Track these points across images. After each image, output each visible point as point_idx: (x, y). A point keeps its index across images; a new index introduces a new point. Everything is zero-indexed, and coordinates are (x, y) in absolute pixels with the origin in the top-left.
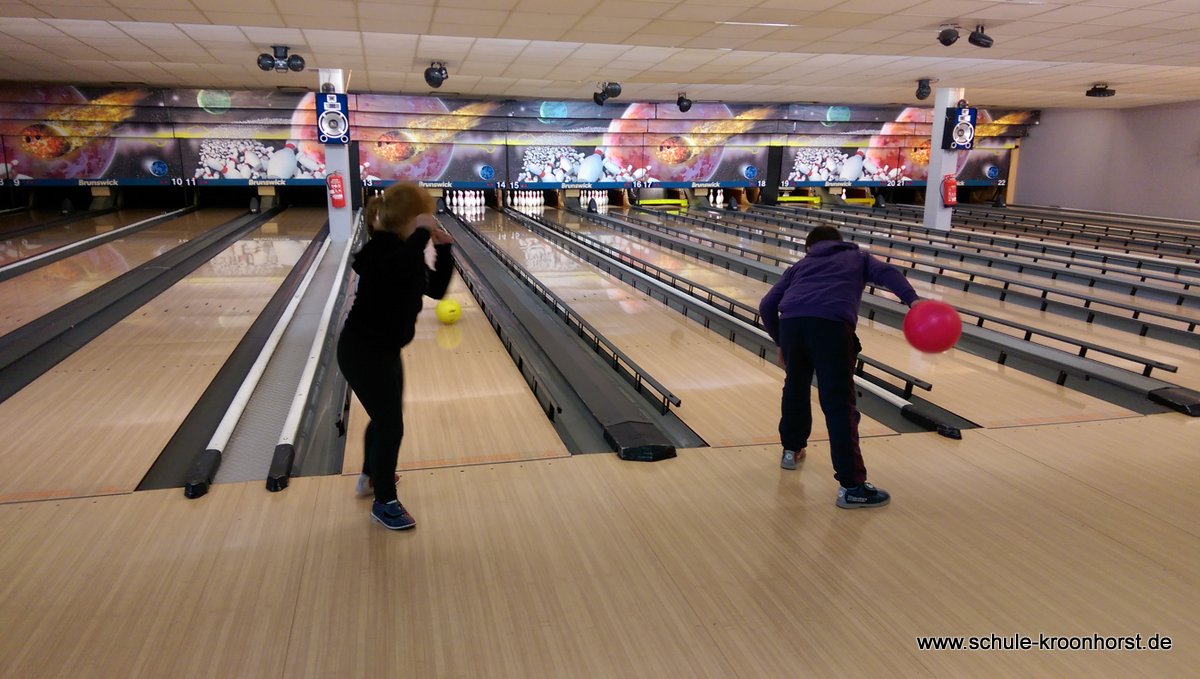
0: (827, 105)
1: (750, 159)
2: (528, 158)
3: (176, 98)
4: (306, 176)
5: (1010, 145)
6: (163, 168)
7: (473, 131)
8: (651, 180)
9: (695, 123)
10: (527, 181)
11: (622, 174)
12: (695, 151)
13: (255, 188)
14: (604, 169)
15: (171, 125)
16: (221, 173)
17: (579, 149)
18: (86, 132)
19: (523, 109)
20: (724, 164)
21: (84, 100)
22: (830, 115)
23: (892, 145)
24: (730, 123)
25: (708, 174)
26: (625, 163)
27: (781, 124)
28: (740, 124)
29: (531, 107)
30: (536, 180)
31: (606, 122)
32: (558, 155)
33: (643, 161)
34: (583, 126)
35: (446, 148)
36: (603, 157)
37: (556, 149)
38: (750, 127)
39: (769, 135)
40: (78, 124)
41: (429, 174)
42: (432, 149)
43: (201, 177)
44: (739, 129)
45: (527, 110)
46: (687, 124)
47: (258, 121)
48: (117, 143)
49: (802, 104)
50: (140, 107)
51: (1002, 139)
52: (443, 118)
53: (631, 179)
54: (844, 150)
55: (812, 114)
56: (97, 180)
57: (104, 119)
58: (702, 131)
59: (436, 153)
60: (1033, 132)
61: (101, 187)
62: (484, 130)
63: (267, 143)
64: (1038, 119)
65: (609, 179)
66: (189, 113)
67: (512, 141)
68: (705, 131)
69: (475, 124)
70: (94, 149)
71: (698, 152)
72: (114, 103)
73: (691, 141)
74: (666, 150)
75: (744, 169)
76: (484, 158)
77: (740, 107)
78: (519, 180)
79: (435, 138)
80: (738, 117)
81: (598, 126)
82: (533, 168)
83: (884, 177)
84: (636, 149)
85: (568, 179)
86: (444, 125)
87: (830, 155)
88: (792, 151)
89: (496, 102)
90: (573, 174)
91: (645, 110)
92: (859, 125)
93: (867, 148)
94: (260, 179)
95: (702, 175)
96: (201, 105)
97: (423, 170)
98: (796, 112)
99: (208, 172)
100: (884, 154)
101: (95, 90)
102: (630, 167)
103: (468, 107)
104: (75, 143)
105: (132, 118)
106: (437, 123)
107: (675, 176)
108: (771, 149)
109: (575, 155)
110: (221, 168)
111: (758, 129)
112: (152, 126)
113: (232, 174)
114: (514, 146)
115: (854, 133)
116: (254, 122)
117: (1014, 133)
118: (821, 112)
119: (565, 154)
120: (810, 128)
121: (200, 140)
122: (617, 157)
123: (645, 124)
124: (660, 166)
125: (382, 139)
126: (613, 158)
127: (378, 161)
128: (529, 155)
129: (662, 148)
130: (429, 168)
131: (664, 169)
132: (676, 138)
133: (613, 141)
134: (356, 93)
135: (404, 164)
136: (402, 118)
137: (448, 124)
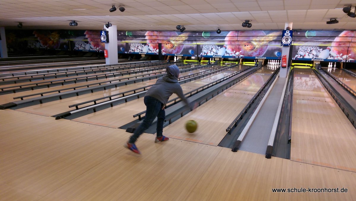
1: (278, 50)
3: (122, 33)
4: (150, 52)
8: (241, 56)
9: (254, 37)
10: (203, 55)
11: (232, 54)
14: (226, 52)
17: (219, 46)
20: (268, 51)
22: (307, 34)
23: (343, 45)
24: (267, 37)
25: (262, 54)
28: (270, 37)
30: (205, 55)
33: (239, 49)
34: (217, 39)
35: (182, 45)
36: (226, 48)
37: (212, 46)
38: (275, 38)
42: (178, 46)
43: (130, 52)
44: (271, 39)
45: (199, 34)
47: (139, 38)
53: (235, 55)
54: (320, 47)
58: (258, 40)
62: (190, 40)
63: (143, 44)
65: (227, 55)
66: (126, 37)
67: (198, 43)
69: (187, 38)
71: (258, 47)
73: (255, 43)
74: (247, 46)
75: (276, 53)
76: (191, 48)
78: (201, 54)
79: (178, 43)
81: (221, 39)
82: (205, 51)
83: (340, 58)
84: (237, 46)
87: (314, 49)
90: (216, 53)
91: (234, 33)
93: (331, 46)
95: (259, 55)
99: (132, 50)
100: (340, 49)
102: (234, 51)
103: (183, 34)
106: (177, 39)
107: (249, 54)
109: (217, 47)
110: (134, 50)
111: (278, 39)
113: (136, 51)
114: (200, 45)
119: (214, 47)
121: (130, 43)
122: (231, 48)
123: (236, 38)
124: (244, 51)
125: (167, 43)
126: (229, 48)
127: (167, 48)
128: (204, 47)
129: (245, 45)
130: (177, 51)
131: (246, 52)
132: (250, 42)
133: (228, 43)
134: (157, 31)
135: (172, 49)
136: (169, 37)
137: (180, 39)
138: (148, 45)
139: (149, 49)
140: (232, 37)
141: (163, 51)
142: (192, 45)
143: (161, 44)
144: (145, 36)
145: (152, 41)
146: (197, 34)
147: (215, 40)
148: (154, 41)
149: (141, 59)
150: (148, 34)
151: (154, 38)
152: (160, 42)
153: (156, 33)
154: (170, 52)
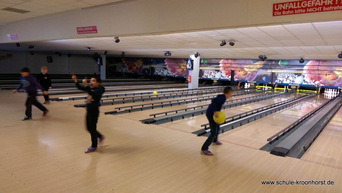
4: (223, 78)
8: (321, 85)
9: (337, 67)
10: (278, 82)
11: (310, 82)
12: (340, 76)
13: (213, 80)
14: (304, 80)
17: (296, 74)
26: (312, 79)
30: (281, 82)
31: (303, 66)
32: (289, 75)
33: (319, 79)
34: (295, 67)
35: (256, 72)
36: (304, 77)
41: (250, 79)
43: (203, 77)
45: (275, 63)
46: (334, 67)
47: (213, 66)
53: (314, 84)
59: (253, 74)
62: (264, 68)
63: (216, 70)
67: (273, 71)
69: (261, 66)
74: (328, 76)
76: (265, 75)
78: (276, 82)
79: (251, 70)
81: (300, 67)
82: (281, 79)
84: (316, 75)
85: (292, 83)
89: (266, 61)
90: (293, 81)
91: (315, 63)
102: (314, 80)
103: (258, 62)
106: (251, 66)
107: (331, 84)
109: (294, 76)
110: (207, 76)
113: (209, 77)
114: (275, 73)
119: (291, 75)
122: (310, 77)
123: (317, 67)
124: (325, 81)
125: (240, 70)
126: (308, 77)
127: (239, 75)
128: (279, 75)
129: (326, 75)
130: (251, 78)
132: (332, 72)
133: (307, 72)
134: (232, 59)
135: (245, 76)
137: (254, 66)
138: (221, 71)
139: (222, 75)
140: (312, 67)
141: (235, 77)
142: (266, 73)
143: (234, 71)
144: (219, 64)
145: (225, 68)
146: (274, 62)
147: (293, 68)
148: (227, 68)
149: (213, 84)
150: (223, 62)
151: (228, 65)
152: (233, 69)
153: (230, 61)
154: (243, 79)
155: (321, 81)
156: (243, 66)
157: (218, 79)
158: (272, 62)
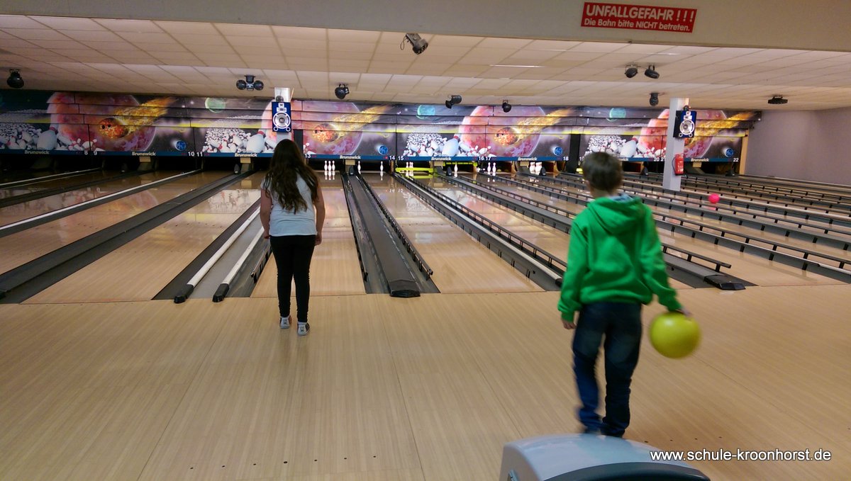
0: (610, 108)
1: (558, 142)
2: (410, 141)
3: (192, 103)
5: (741, 134)
6: (183, 145)
7: (375, 124)
8: (491, 156)
9: (520, 119)
10: (409, 155)
11: (471, 152)
12: (520, 137)
13: (239, 158)
14: (460, 148)
15: (189, 119)
16: (218, 149)
17: (443, 135)
18: (138, 123)
19: (406, 110)
20: (540, 146)
21: (137, 103)
22: (612, 114)
23: (657, 134)
24: (544, 118)
25: (529, 152)
26: (473, 144)
27: (579, 120)
28: (550, 120)
29: (412, 108)
30: (414, 155)
31: (461, 118)
32: (430, 139)
33: (485, 143)
34: (445, 120)
35: (357, 135)
36: (459, 141)
37: (428, 135)
38: (557, 122)
39: (571, 126)
40: (133, 118)
41: (347, 151)
42: (349, 135)
43: (206, 151)
44: (550, 122)
45: (409, 110)
46: (515, 119)
47: (242, 117)
48: (156, 129)
49: (592, 107)
50: (170, 108)
51: (735, 130)
52: (356, 115)
53: (478, 155)
54: (623, 137)
55: (599, 113)
56: (143, 152)
57: (149, 115)
58: (525, 124)
59: (351, 137)
60: (758, 126)
61: (145, 157)
62: (382, 122)
63: (247, 130)
64: (761, 117)
65: (463, 155)
66: (200, 112)
67: (400, 130)
68: (527, 124)
69: (376, 119)
70: (142, 133)
71: (522, 138)
72: (156, 106)
73: (517, 131)
74: (501, 136)
75: (554, 149)
76: (382, 141)
77: (550, 108)
78: (404, 154)
79: (350, 128)
80: (548, 115)
81: (456, 121)
82: (414, 147)
83: (651, 155)
84: (481, 135)
85: (436, 154)
86: (356, 120)
87: (614, 140)
88: (587, 137)
89: (390, 106)
90: (439, 151)
91: (486, 110)
92: (633, 120)
93: (639, 136)
94: (242, 153)
95: (525, 153)
96: (207, 107)
97: (343, 148)
98: (588, 112)
99: (211, 148)
100: (652, 140)
101: (144, 97)
102: (477, 147)
103: (372, 109)
104: (131, 129)
105: (165, 115)
106: (352, 118)
107: (507, 153)
108: (572, 136)
109: (441, 139)
110: (218, 146)
111: (562, 123)
112: (177, 119)
113: (225, 150)
114: (401, 133)
115: (629, 125)
116: (239, 117)
117: (742, 126)
118: (604, 111)
119: (434, 138)
120: (599, 122)
121: (206, 128)
122: (468, 140)
123: (487, 119)
124: (496, 147)
125: (318, 129)
126: (466, 141)
127: (315, 142)
128: (411, 139)
129: (498, 135)
130: (346, 147)
131: (499, 149)
132: (508, 128)
133: (466, 130)
134: (302, 100)
135: (331, 144)
136: (329, 115)
137: (359, 119)
138: (262, 133)
139: (265, 144)
140: (478, 118)
141: (306, 147)
142: (382, 136)
143: (303, 130)
144: (261, 112)
152: (299, 126)
155: (489, 147)
156: (330, 117)
157: (256, 155)
158: (404, 110)
